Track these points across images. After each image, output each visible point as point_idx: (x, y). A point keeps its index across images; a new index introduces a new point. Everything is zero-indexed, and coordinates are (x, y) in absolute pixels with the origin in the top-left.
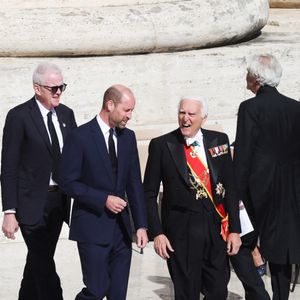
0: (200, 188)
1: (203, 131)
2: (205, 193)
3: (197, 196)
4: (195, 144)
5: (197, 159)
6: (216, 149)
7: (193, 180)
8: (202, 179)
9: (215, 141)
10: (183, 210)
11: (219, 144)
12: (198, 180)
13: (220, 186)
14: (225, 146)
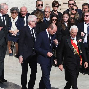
0: (76, 51)
2: (77, 53)
3: (75, 54)
6: (79, 40)
8: (76, 49)
10: (71, 57)
11: (80, 39)
13: (80, 51)
14: (82, 39)
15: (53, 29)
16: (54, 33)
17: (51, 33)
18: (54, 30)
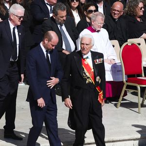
0: (88, 78)
1: (91, 52)
2: (91, 80)
3: (87, 82)
4: (87, 58)
5: (88, 65)
6: (98, 60)
7: (85, 74)
9: (97, 56)
11: (99, 58)
12: (87, 74)
13: (98, 78)
14: (102, 59)
15: (51, 41)
16: (54, 48)
17: (49, 48)
18: (54, 43)
